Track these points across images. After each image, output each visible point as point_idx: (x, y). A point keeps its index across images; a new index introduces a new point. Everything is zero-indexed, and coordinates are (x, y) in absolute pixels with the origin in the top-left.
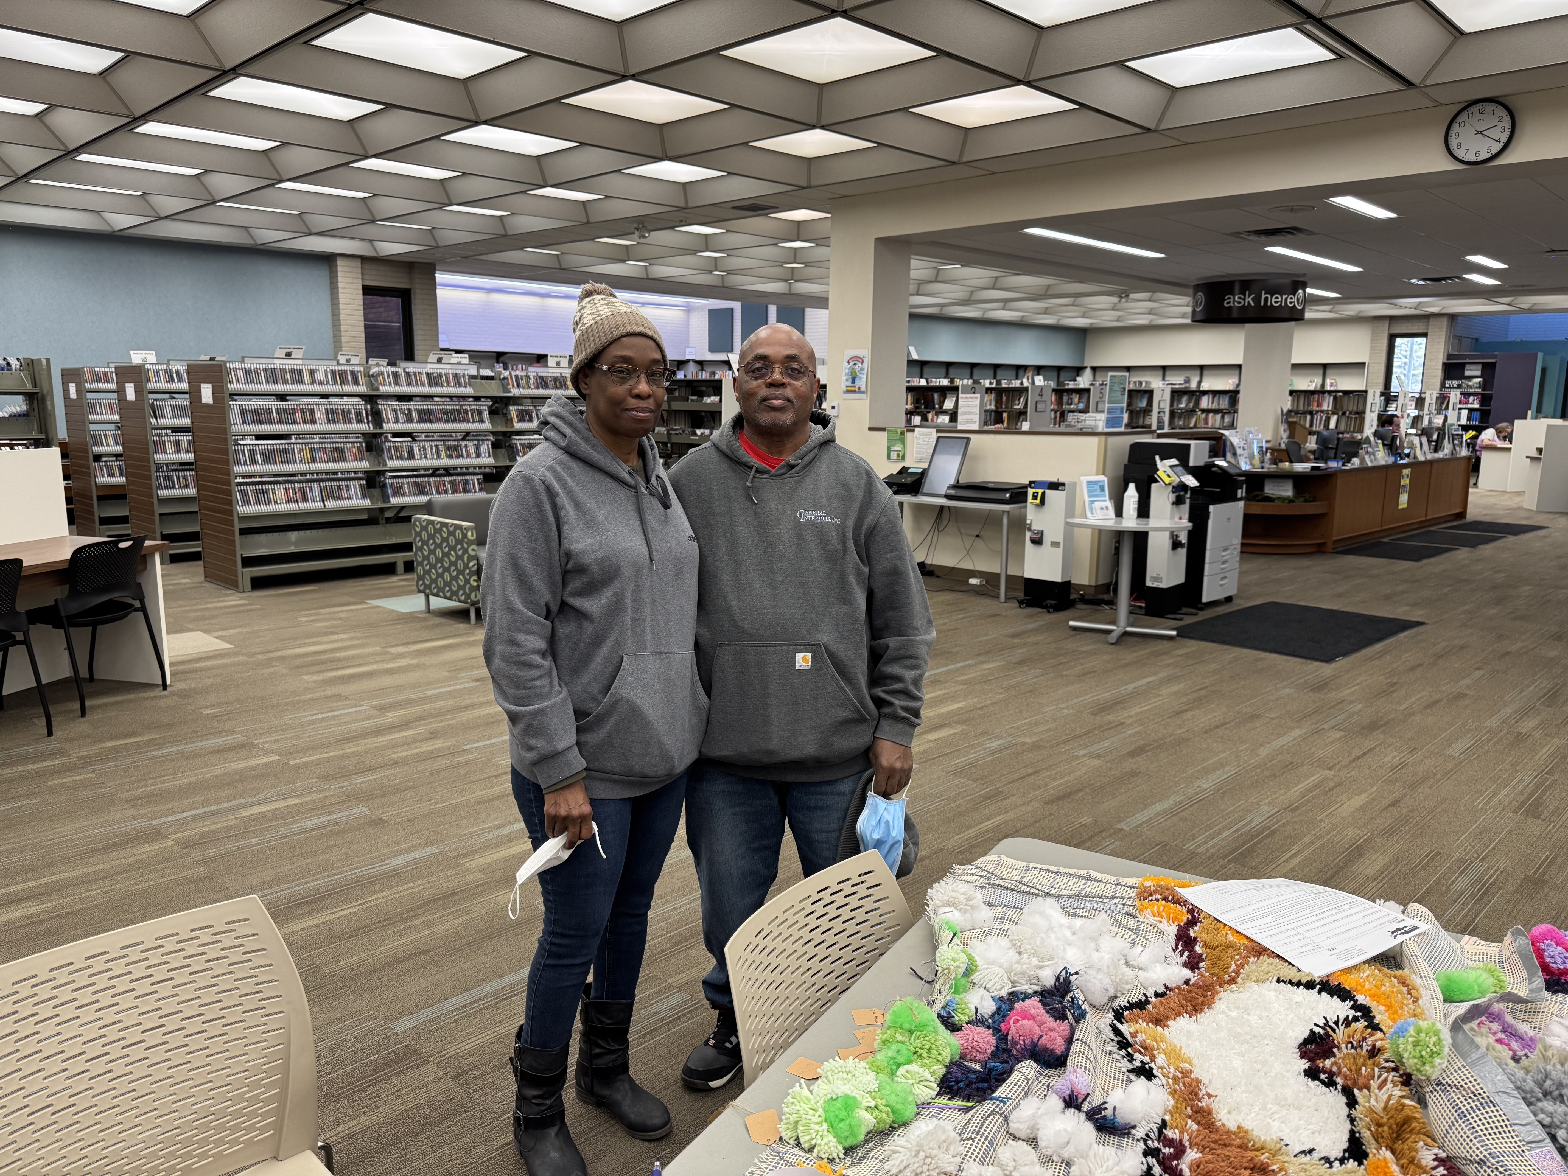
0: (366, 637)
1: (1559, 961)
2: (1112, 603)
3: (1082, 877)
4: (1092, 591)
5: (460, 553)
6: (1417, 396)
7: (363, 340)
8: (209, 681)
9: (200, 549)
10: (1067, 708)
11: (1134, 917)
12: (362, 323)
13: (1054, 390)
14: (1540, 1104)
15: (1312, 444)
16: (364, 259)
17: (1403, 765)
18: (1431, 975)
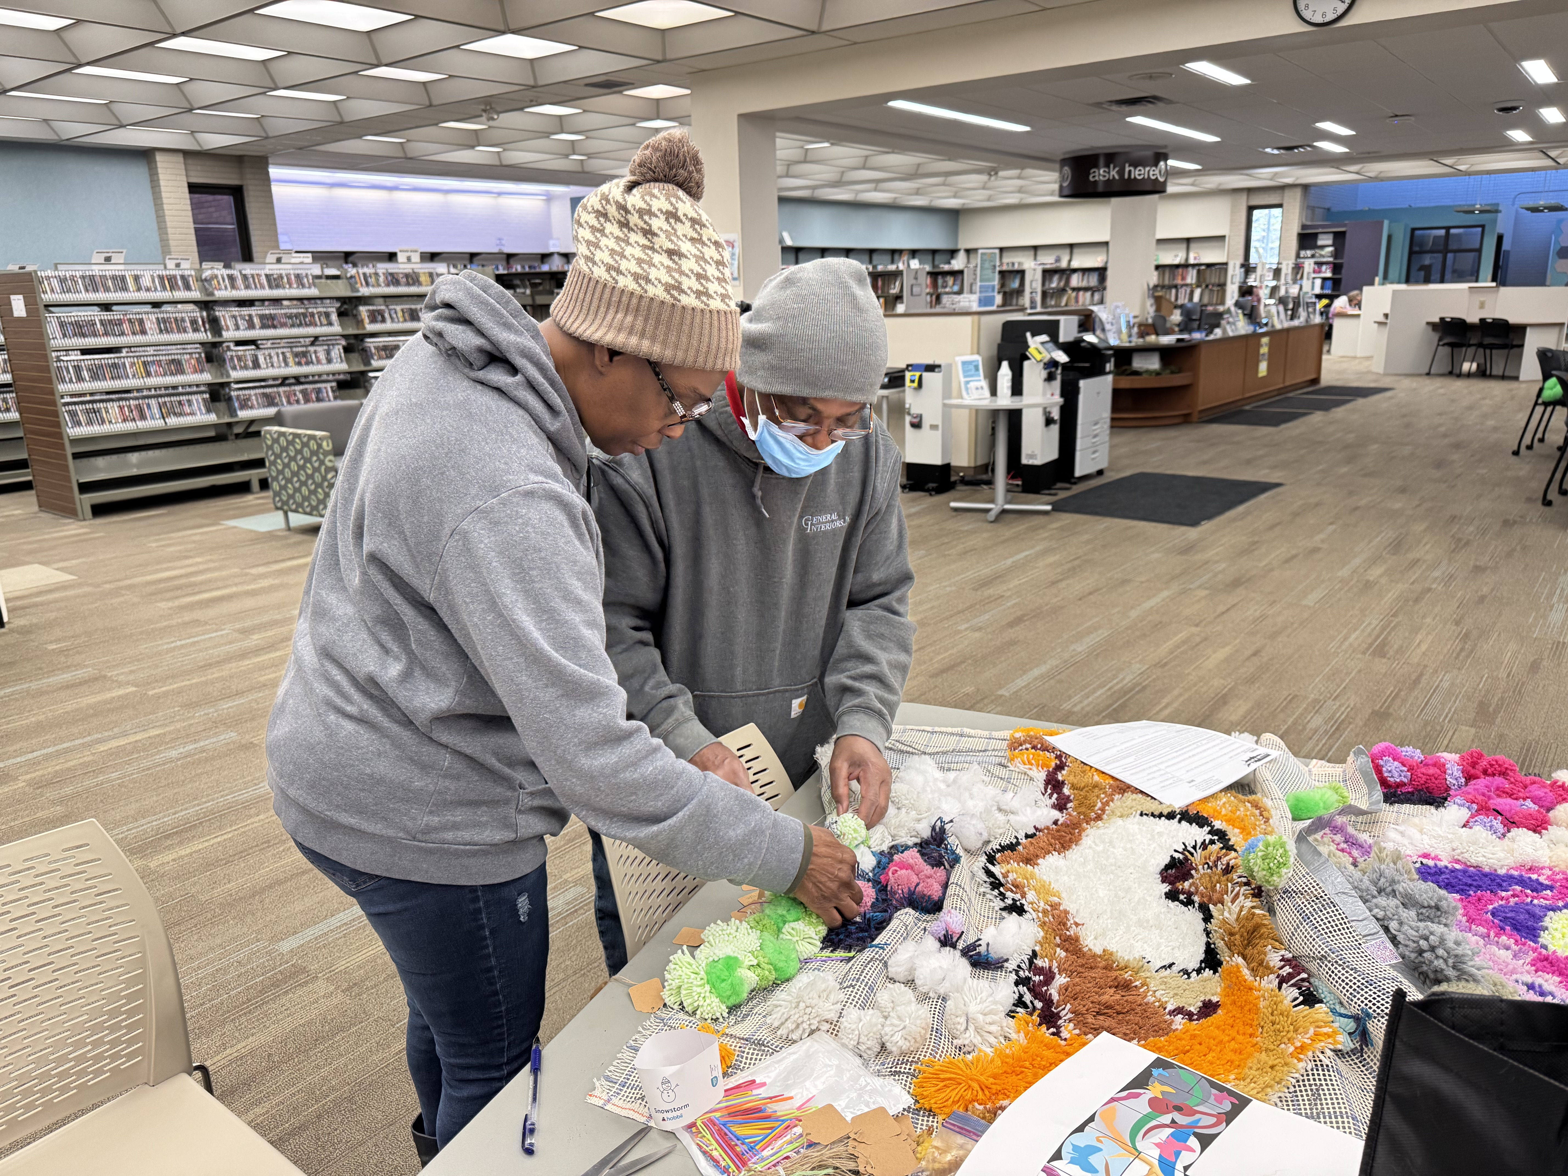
0: (223, 559)
1: (1396, 775)
2: (990, 483)
3: (957, 735)
4: (971, 472)
5: (316, 465)
6: (1275, 267)
7: (194, 243)
8: (53, 615)
9: (30, 478)
10: (950, 586)
11: (1006, 767)
12: (192, 225)
13: (928, 273)
14: (1375, 900)
15: (1176, 317)
16: (186, 154)
17: (1263, 617)
18: (1281, 796)
